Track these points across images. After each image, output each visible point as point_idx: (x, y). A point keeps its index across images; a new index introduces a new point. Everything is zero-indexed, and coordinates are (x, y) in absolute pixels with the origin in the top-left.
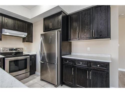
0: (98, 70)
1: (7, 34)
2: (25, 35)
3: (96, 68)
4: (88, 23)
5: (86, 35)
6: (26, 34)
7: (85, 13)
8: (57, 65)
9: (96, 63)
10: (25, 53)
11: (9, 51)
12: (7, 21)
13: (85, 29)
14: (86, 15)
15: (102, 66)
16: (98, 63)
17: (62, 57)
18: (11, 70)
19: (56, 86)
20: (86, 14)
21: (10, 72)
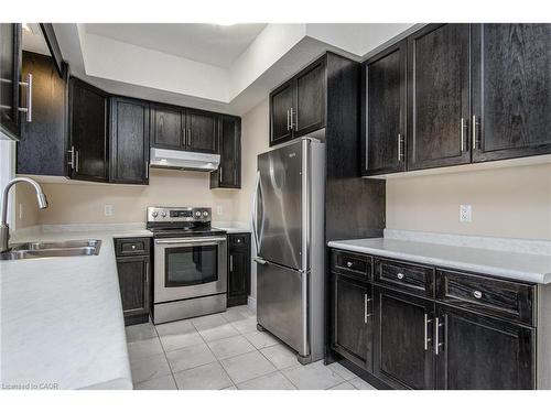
0: (475, 318)
1: (163, 163)
2: (214, 163)
3: (464, 302)
4: (451, 86)
5: (441, 143)
6: (217, 158)
7: (435, 39)
8: (308, 276)
9: (466, 280)
10: (216, 226)
11: (168, 219)
12: (161, 123)
13: (434, 117)
14: (441, 49)
15: (498, 298)
16: (477, 280)
17: (331, 244)
18: (170, 278)
19: (304, 360)
20: (440, 39)
21: (169, 283)
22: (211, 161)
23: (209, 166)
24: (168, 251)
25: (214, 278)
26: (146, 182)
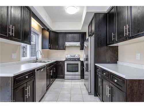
21: (68, 71)
22: (78, 44)
23: (78, 45)
24: (67, 64)
25: (78, 71)
26: (65, 49)
